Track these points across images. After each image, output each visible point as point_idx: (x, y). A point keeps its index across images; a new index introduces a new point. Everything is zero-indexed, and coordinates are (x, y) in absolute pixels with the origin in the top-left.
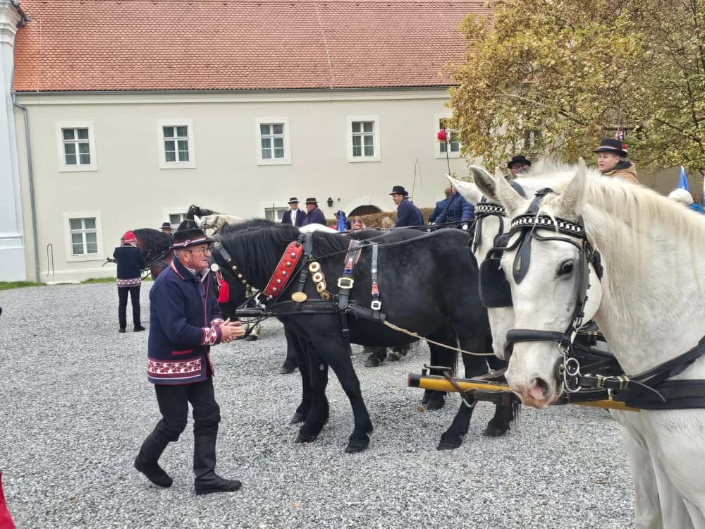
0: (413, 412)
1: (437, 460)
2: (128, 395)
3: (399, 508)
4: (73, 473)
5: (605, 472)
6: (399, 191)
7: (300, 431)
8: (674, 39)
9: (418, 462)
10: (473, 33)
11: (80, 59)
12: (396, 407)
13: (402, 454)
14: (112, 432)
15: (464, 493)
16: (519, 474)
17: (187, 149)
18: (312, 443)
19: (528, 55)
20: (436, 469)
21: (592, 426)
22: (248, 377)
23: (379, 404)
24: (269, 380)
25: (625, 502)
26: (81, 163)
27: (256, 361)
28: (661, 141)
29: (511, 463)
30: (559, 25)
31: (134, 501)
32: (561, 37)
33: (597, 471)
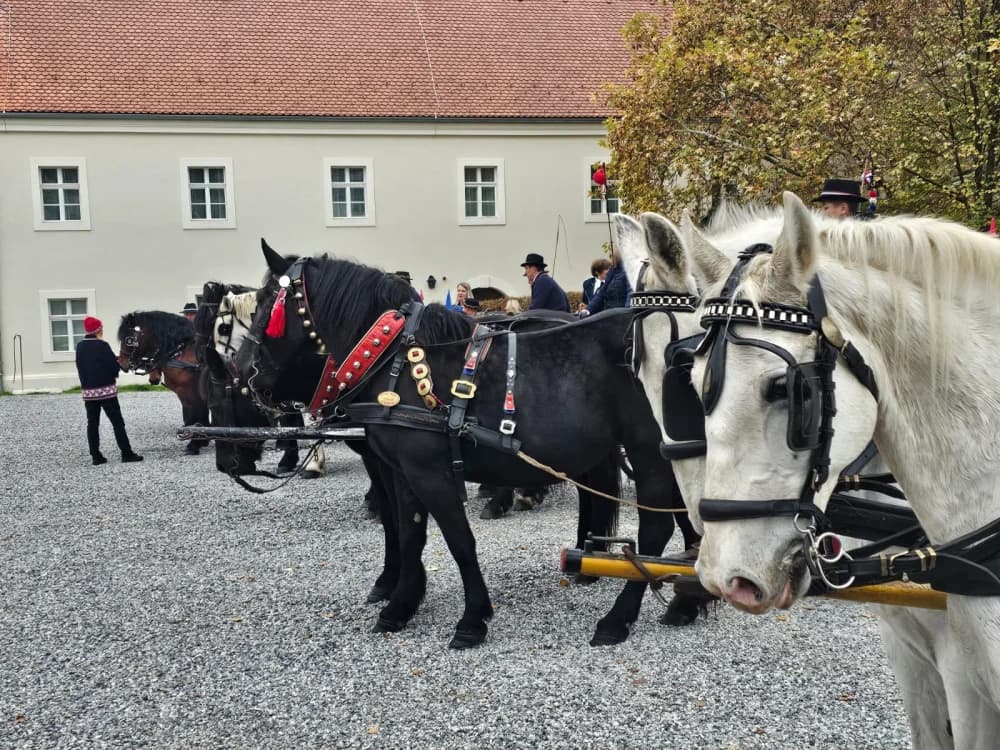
0: (553, 586)
1: (591, 660)
2: (120, 557)
3: (532, 737)
4: (25, 676)
5: (850, 683)
6: (535, 262)
7: (381, 614)
8: (930, 53)
9: (561, 664)
10: (641, 40)
11: (67, 66)
12: (526, 579)
13: (538, 652)
14: (92, 613)
15: (634, 714)
16: (718, 684)
17: (224, 201)
18: (398, 634)
19: (719, 73)
20: (589, 676)
21: (825, 611)
22: (304, 532)
23: (502, 574)
24: (334, 537)
25: (884, 730)
26: (67, 218)
27: (317, 508)
28: (911, 200)
29: (705, 666)
30: (765, 32)
31: (117, 721)
32: (768, 48)
33: (838, 680)
